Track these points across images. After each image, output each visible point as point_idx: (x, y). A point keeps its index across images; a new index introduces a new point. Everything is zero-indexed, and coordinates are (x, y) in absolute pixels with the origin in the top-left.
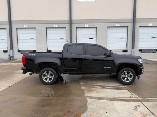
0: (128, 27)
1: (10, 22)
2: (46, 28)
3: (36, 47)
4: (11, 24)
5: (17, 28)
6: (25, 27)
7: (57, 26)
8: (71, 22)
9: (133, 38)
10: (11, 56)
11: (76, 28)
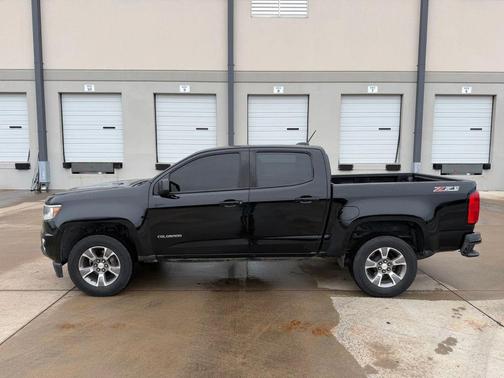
0: (402, 96)
1: (40, 74)
2: (155, 95)
3: (121, 155)
4: (42, 81)
5: (61, 94)
6: (86, 90)
7: (188, 91)
8: (231, 77)
9: (415, 129)
10: (41, 181)
11: (249, 95)
